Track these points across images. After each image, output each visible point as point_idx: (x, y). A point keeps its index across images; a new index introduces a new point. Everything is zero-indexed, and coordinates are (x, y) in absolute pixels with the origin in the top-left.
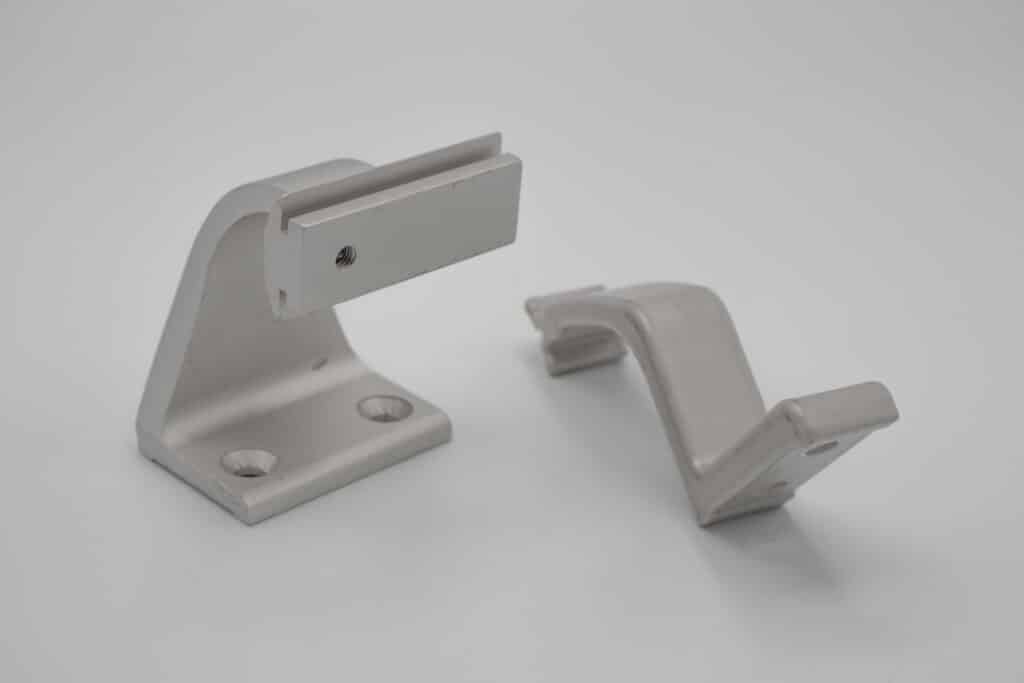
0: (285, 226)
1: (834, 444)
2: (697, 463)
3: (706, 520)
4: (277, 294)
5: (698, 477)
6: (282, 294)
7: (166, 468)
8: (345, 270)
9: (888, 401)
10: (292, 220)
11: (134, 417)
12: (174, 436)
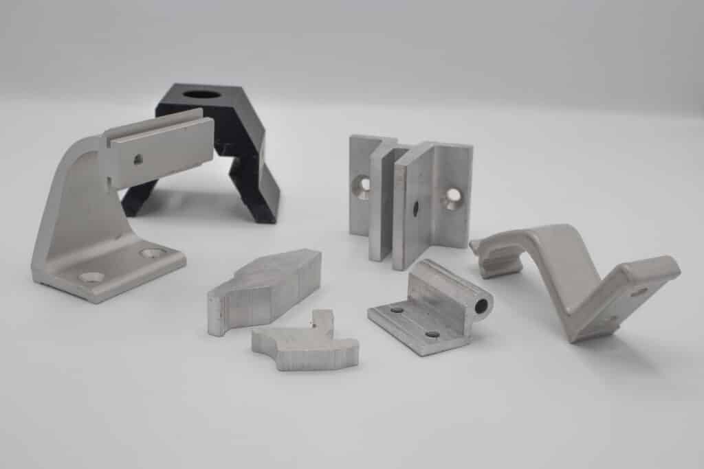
0: (109, 145)
1: (646, 289)
2: (568, 309)
3: (574, 339)
4: (106, 180)
5: (569, 315)
6: (109, 179)
7: (48, 286)
8: (139, 166)
9: (674, 264)
10: (113, 141)
11: (30, 262)
12: (51, 268)
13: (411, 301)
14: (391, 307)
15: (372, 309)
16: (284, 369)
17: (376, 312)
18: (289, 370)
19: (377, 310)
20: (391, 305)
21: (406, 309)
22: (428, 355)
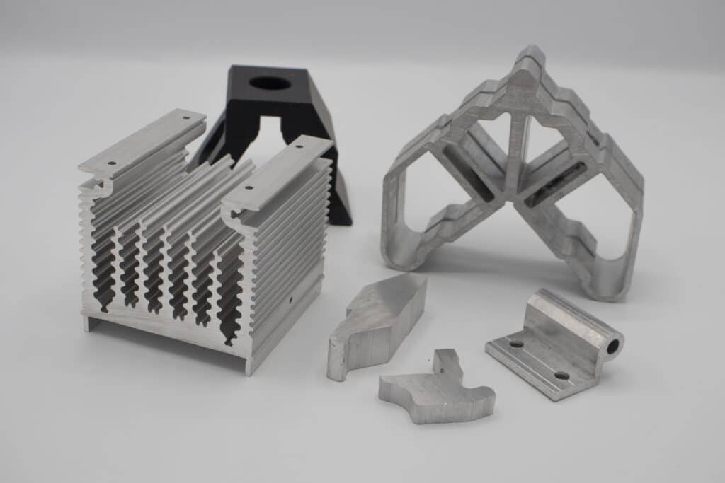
13: (527, 331)
14: (510, 340)
15: (490, 343)
16: (420, 422)
17: (495, 347)
18: (426, 423)
19: (496, 344)
20: (509, 336)
21: (525, 341)
22: (560, 400)
